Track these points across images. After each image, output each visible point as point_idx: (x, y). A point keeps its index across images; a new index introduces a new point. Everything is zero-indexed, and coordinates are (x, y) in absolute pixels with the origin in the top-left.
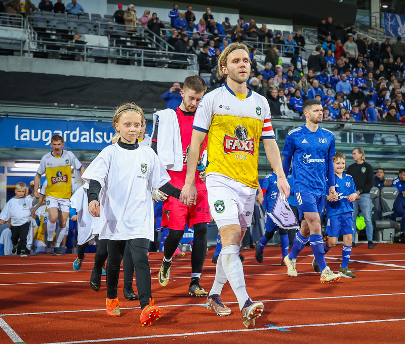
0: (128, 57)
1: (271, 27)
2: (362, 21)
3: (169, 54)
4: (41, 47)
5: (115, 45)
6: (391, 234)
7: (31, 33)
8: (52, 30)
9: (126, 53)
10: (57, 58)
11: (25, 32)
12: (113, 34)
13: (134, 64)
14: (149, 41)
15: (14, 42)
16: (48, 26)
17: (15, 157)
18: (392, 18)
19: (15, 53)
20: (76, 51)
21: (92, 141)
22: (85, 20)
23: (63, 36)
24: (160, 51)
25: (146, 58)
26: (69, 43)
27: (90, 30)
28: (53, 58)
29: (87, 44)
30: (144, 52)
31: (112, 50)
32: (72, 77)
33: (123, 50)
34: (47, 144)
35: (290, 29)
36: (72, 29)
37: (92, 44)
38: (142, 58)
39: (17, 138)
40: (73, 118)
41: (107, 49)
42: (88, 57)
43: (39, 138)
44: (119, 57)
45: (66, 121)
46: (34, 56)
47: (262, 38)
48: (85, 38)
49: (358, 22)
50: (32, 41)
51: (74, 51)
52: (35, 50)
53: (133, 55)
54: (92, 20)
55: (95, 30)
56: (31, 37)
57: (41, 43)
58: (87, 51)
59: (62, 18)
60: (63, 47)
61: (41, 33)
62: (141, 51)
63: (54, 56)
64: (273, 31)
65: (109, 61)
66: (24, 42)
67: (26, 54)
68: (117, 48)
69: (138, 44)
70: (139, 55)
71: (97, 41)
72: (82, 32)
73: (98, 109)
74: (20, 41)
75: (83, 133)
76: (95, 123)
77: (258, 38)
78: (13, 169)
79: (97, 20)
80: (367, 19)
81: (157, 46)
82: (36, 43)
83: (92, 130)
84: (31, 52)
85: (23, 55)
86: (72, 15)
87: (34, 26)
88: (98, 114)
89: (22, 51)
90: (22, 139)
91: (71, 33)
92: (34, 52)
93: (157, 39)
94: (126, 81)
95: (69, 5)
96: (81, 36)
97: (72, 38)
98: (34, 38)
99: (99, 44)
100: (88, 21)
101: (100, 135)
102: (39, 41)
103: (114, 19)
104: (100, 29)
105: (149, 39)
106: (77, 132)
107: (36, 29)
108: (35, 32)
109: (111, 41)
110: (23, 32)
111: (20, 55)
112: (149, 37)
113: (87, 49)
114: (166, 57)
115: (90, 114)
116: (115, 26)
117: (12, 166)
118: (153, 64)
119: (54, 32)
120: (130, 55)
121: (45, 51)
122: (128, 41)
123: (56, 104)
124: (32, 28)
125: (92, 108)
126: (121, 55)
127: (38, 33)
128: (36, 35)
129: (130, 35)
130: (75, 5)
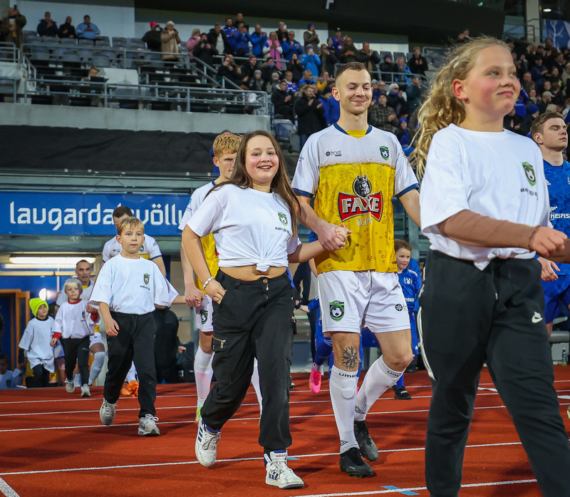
0: (167, 98)
1: (376, 47)
2: (513, 34)
3: (226, 92)
4: (42, 89)
5: (148, 81)
6: (564, 351)
7: (27, 69)
8: (56, 63)
9: (164, 93)
10: (65, 104)
11: (19, 68)
12: (145, 66)
13: (176, 109)
14: (196, 74)
15: (3, 82)
16: (51, 57)
17: (10, 248)
18: (558, 28)
19: (6, 98)
20: (93, 93)
22: (104, 48)
23: (73, 72)
24: (214, 89)
25: (194, 99)
26: (82, 80)
27: (111, 61)
28: (59, 104)
29: (108, 82)
30: (191, 90)
31: (144, 89)
32: (87, 130)
33: (159, 89)
34: (56, 228)
35: (404, 49)
36: (85, 60)
37: (115, 82)
38: (188, 99)
39: (12, 221)
40: (91, 190)
41: (137, 88)
42: (110, 100)
43: (44, 220)
44: (154, 99)
45: (81, 194)
46: (33, 102)
48: (105, 74)
49: (507, 34)
50: (30, 81)
51: (90, 92)
52: (33, 94)
53: (175, 95)
54: (114, 46)
55: (119, 61)
56: (28, 75)
57: (42, 83)
58: (108, 91)
59: (71, 46)
60: (74, 87)
61: (42, 68)
62: (186, 90)
63: (62, 101)
64: (379, 53)
65: (141, 106)
66: (18, 82)
67: (22, 100)
68: (151, 86)
69: (181, 79)
70: (183, 95)
71: (122, 77)
72: (101, 65)
73: (126, 175)
74: (13, 80)
75: (106, 211)
76: (123, 197)
78: (8, 266)
79: (121, 46)
80: (520, 30)
81: (209, 81)
82: (35, 83)
84: (29, 96)
85: (17, 101)
86: (85, 41)
87: (31, 58)
88: (126, 183)
89: (15, 96)
90: (20, 221)
91: (85, 66)
92: (32, 97)
93: (208, 71)
94: (166, 134)
95: (80, 26)
96: (98, 71)
97: (85, 73)
98: (32, 76)
99: (125, 81)
100: (108, 48)
102: (39, 80)
103: (146, 44)
104: (125, 59)
105: (198, 73)
107: (34, 62)
108: (33, 67)
109: (142, 76)
110: (17, 67)
111: (12, 102)
112: (197, 69)
113: (108, 89)
114: (222, 97)
115: (115, 183)
116: (148, 54)
117: (7, 261)
118: (203, 108)
119: (60, 66)
120: (169, 97)
121: (48, 94)
122: (167, 76)
123: (66, 171)
124: (29, 62)
125: (118, 175)
126: (157, 95)
127: (38, 69)
128: (35, 71)
129: (169, 67)
130: (89, 26)
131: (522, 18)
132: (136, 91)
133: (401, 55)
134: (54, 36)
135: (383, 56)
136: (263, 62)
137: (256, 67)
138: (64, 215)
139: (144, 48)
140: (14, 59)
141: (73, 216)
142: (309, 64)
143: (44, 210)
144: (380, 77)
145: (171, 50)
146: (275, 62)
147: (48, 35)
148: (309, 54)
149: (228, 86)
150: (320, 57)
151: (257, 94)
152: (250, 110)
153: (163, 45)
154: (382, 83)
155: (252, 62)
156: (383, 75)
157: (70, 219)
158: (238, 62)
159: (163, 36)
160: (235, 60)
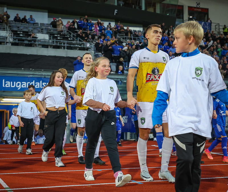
0: (58, 44)
3: (79, 43)
4: (15, 40)
5: (52, 39)
7: (10, 33)
8: (20, 31)
9: (58, 43)
10: (23, 46)
11: (7, 33)
12: (51, 33)
13: (62, 48)
14: (69, 36)
15: (2, 38)
16: (18, 29)
17: (3, 95)
19: (2, 43)
20: (33, 42)
21: (41, 87)
22: (37, 27)
23: (26, 35)
24: (75, 42)
25: (68, 45)
26: (29, 38)
27: (39, 31)
28: (21, 46)
29: (38, 38)
30: (67, 42)
31: (50, 41)
32: (30, 55)
33: (56, 41)
34: (19, 89)
35: (141, 29)
36: (30, 31)
37: (40, 38)
38: (66, 45)
39: (4, 86)
40: (31, 76)
41: (48, 41)
42: (38, 45)
43: (15, 86)
44: (54, 45)
45: (28, 77)
46: (12, 45)
47: (127, 34)
48: (37, 35)
50: (11, 37)
51: (31, 42)
52: (12, 42)
53: (61, 44)
54: (40, 26)
55: (42, 31)
56: (10, 35)
58: (38, 42)
59: (25, 26)
60: (26, 40)
61: (15, 33)
62: (65, 42)
63: (22, 45)
64: (132, 30)
65: (49, 47)
66: (7, 38)
67: (8, 44)
69: (63, 38)
70: (64, 44)
72: (36, 32)
73: (44, 71)
74: (5, 37)
75: (36, 83)
76: (42, 78)
77: (125, 34)
78: (2, 102)
79: (43, 26)
81: (73, 39)
82: (13, 38)
83: (41, 82)
84: (10, 43)
85: (6, 44)
86: (30, 24)
87: (11, 30)
88: (44, 73)
89: (5, 42)
90: (6, 86)
91: (30, 33)
92: (11, 43)
93: (73, 35)
94: (58, 57)
95: (29, 19)
96: (35, 34)
97: (30, 35)
98: (12, 36)
99: (44, 38)
100: (38, 27)
101: (45, 84)
102: (14, 37)
103: (52, 26)
104: (44, 31)
105: (70, 36)
106: (33, 83)
107: (13, 31)
109: (50, 37)
110: (6, 32)
111: (5, 45)
112: (69, 35)
113: (38, 41)
114: (78, 44)
115: (40, 74)
116: (52, 29)
117: (1, 100)
118: (71, 48)
119: (21, 33)
120: (59, 44)
121: (17, 42)
122: (59, 37)
123: (23, 69)
124: (10, 31)
125: (41, 71)
126: (55, 44)
127: (14, 34)
128: (13, 34)
129: (59, 34)
130: (32, 19)
131: (182, 20)
132: (48, 42)
133: (140, 31)
134: (19, 22)
135: (134, 32)
136: (92, 33)
137: (90, 34)
138: (22, 84)
139: (51, 27)
140: (6, 30)
141: (25, 85)
142: (108, 34)
143: (15, 82)
144: (133, 39)
145: (60, 28)
146: (96, 33)
147: (18, 22)
148: (108, 30)
149: (80, 41)
150: (112, 31)
151: (90, 44)
152: (87, 49)
153: (57, 26)
154: (133, 41)
155: (88, 32)
156: (134, 38)
157: (24, 86)
158: (83, 32)
159: (58, 23)
160: (82, 32)
